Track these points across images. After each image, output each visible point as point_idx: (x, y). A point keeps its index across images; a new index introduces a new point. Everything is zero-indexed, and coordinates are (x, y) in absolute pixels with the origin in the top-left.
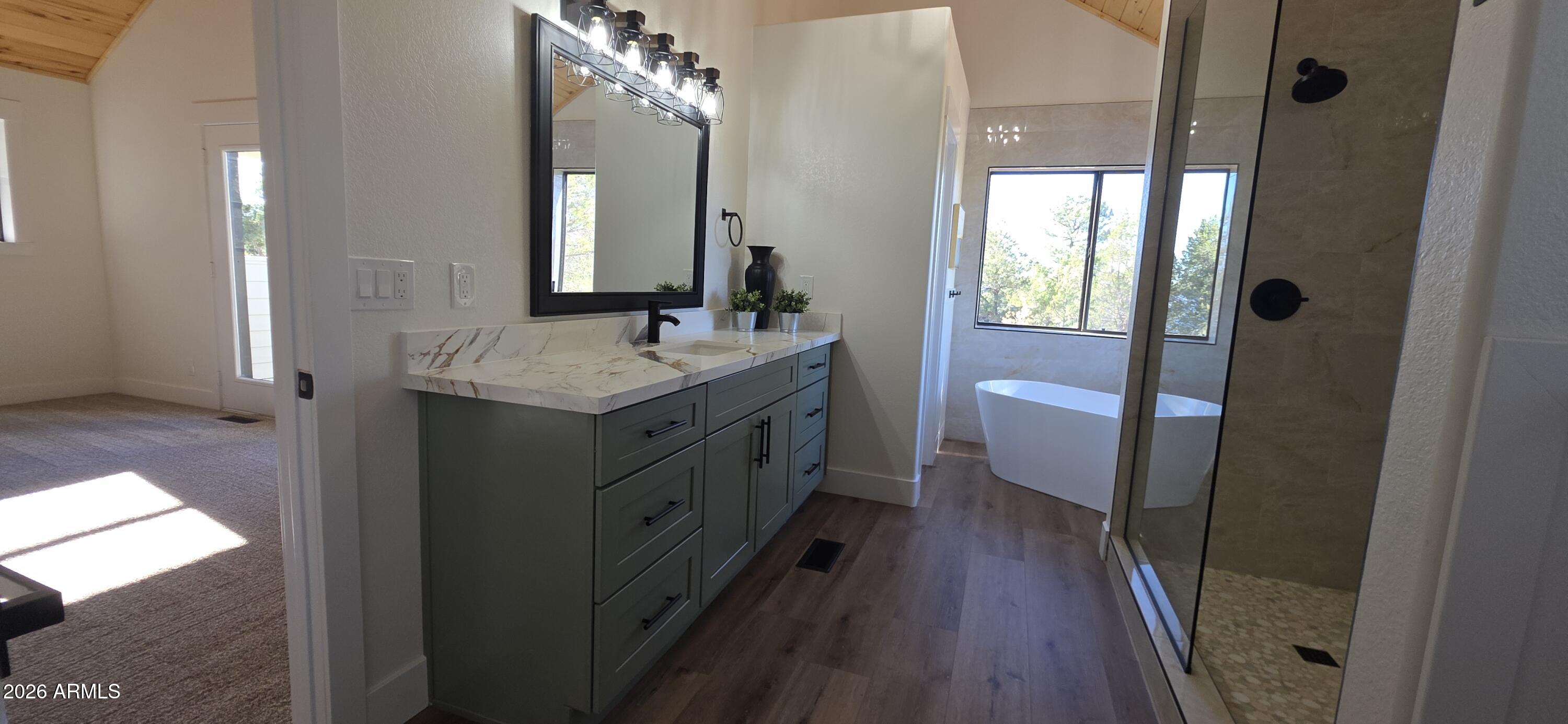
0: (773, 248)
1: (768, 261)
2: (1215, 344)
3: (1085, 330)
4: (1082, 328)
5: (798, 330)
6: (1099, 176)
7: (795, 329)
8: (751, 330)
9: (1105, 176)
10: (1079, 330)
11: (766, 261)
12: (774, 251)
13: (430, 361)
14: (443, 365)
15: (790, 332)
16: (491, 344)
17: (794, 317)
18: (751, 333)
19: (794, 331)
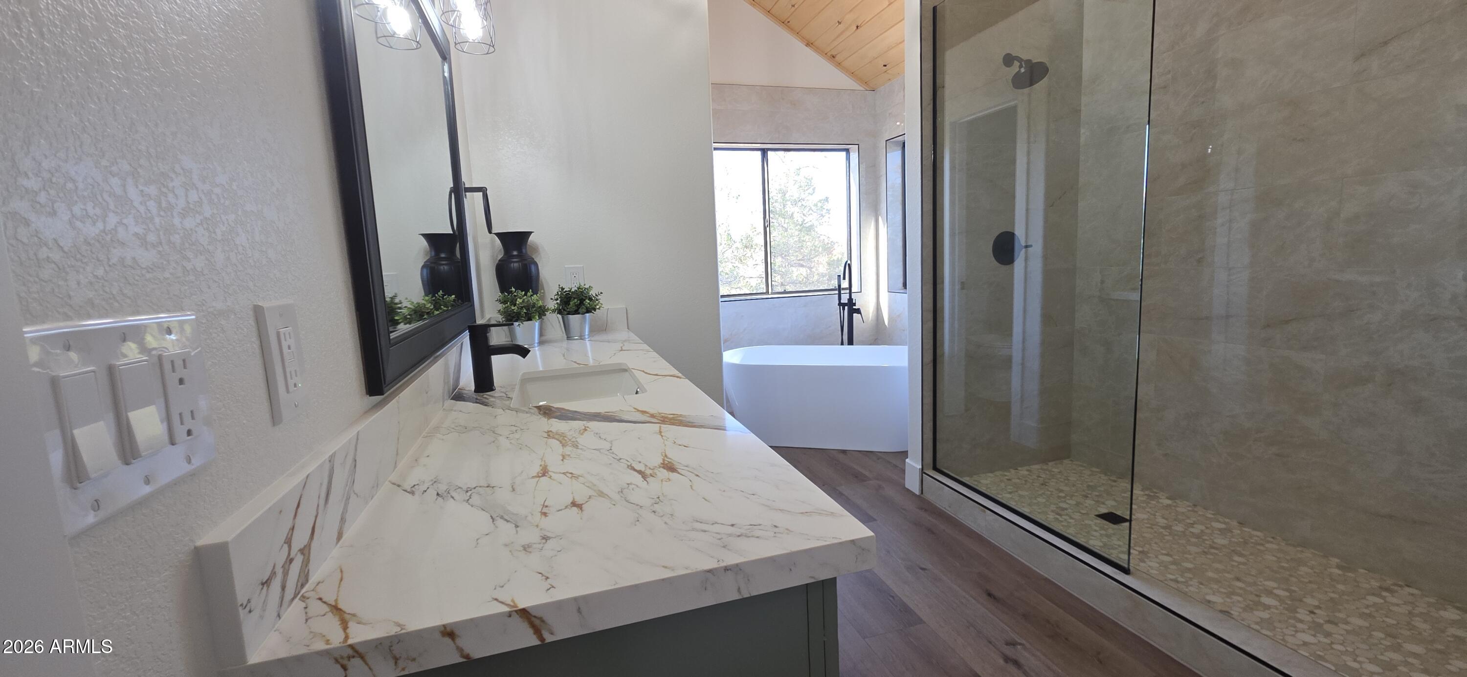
0: (530, 233)
1: (526, 252)
2: (861, 292)
3: (773, 293)
4: (770, 291)
5: (590, 335)
6: (764, 152)
7: (587, 333)
8: (536, 345)
9: (769, 153)
10: (767, 293)
11: (524, 251)
12: (531, 238)
13: (279, 589)
14: (299, 584)
15: (582, 338)
16: (349, 484)
17: (585, 318)
18: (537, 348)
19: (587, 337)
